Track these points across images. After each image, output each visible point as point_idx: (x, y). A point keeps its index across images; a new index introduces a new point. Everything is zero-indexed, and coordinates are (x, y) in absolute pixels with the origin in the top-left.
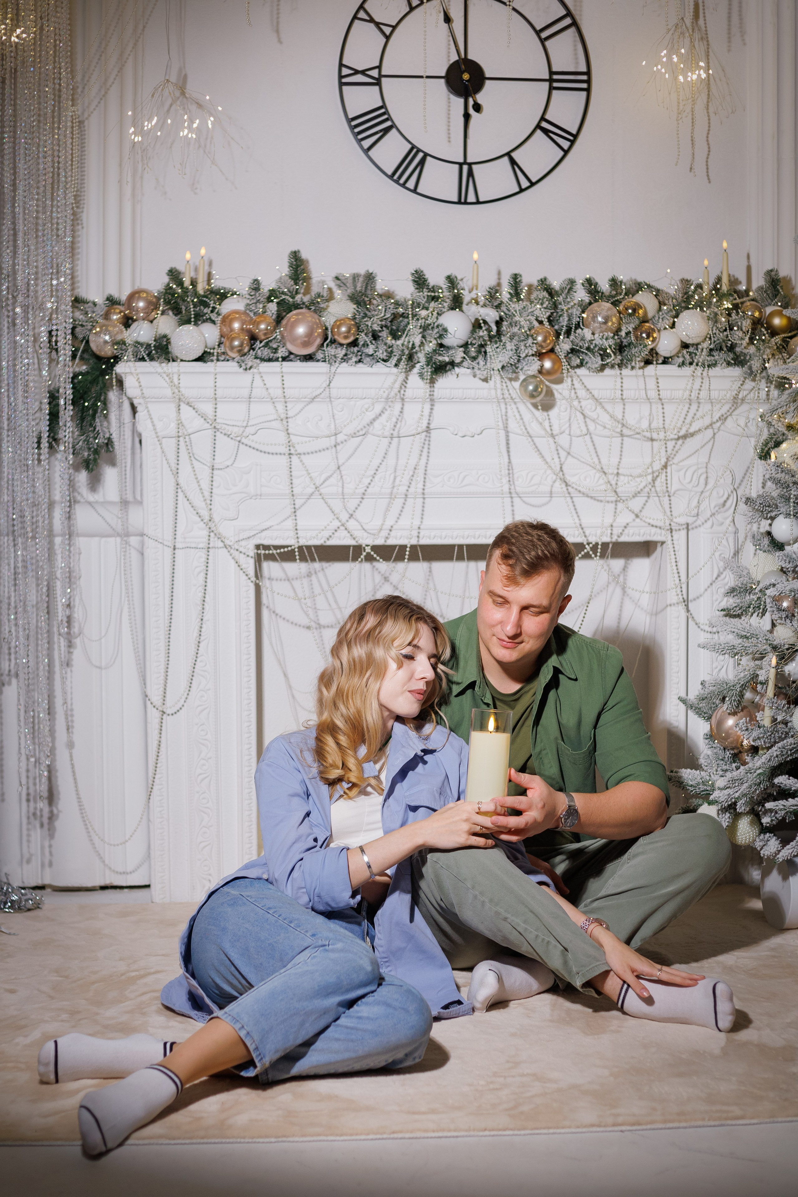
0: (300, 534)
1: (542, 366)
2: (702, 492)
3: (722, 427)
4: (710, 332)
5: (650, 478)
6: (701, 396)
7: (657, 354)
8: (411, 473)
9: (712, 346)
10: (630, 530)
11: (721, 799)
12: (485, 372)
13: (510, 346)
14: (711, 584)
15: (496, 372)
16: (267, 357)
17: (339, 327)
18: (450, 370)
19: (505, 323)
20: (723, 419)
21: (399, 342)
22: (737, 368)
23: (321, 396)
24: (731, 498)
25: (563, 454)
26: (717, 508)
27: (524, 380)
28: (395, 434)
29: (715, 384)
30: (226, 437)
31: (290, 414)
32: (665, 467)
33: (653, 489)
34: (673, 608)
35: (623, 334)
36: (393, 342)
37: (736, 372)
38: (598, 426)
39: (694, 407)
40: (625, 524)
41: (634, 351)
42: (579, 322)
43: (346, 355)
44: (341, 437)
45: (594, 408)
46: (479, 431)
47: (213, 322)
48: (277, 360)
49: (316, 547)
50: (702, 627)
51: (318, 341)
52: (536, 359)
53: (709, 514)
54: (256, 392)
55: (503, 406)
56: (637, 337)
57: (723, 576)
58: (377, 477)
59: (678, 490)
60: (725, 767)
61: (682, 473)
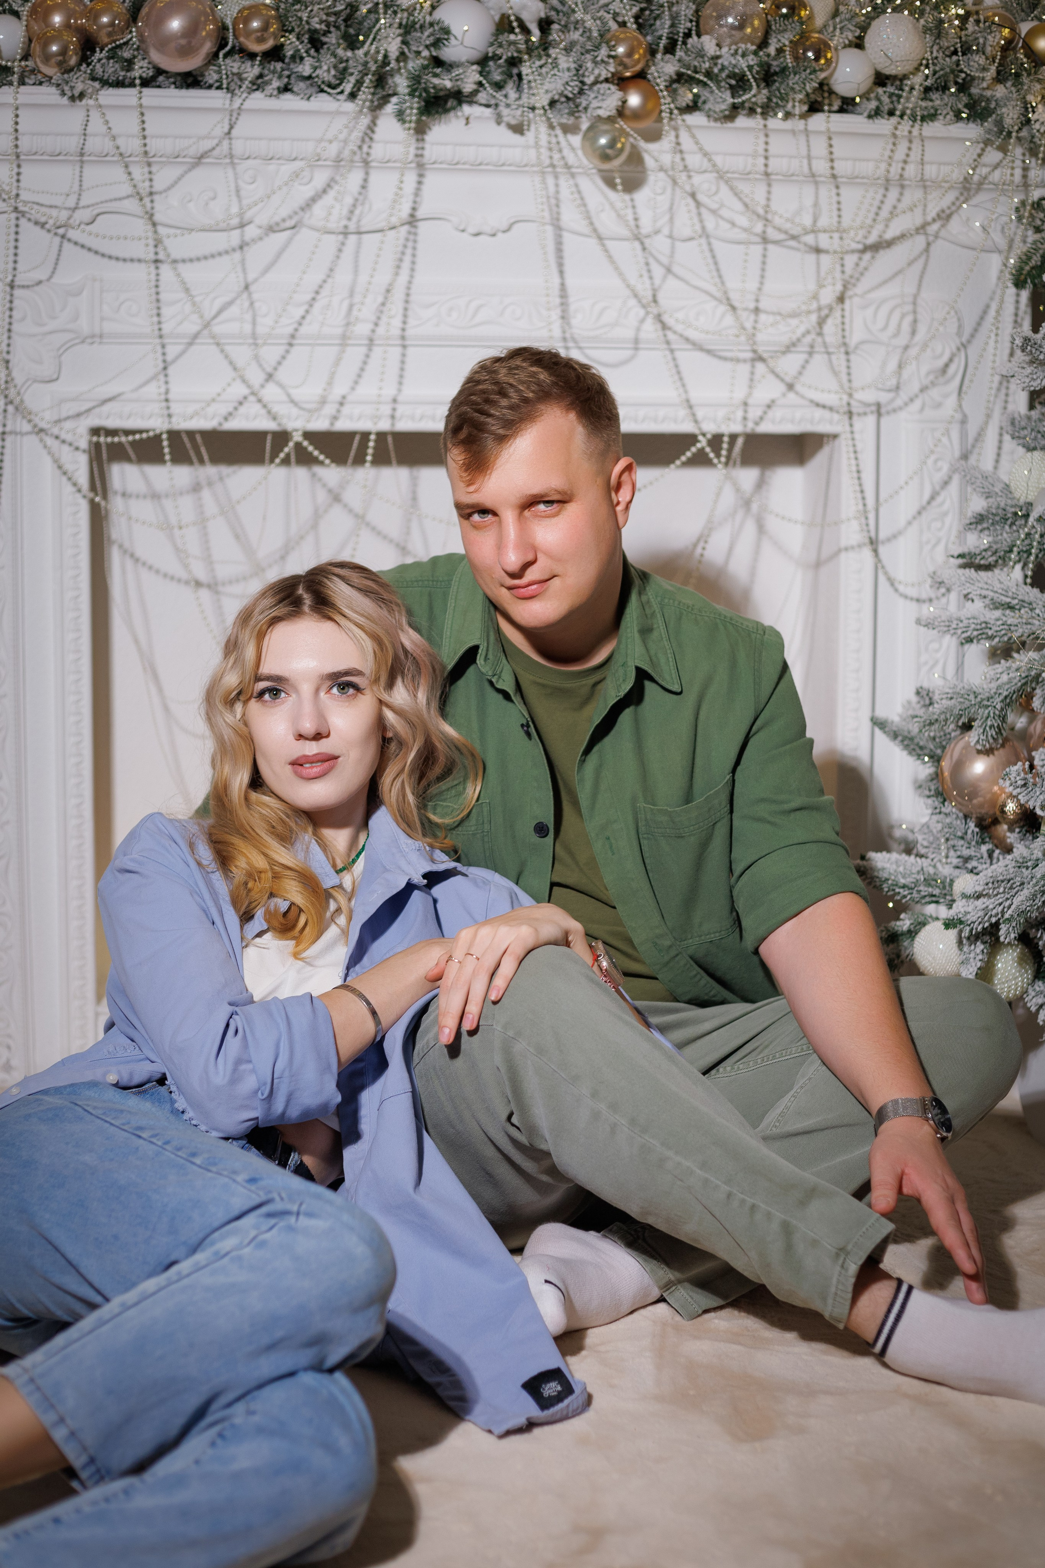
0: (175, 408)
1: (624, 102)
2: (906, 348)
3: (943, 233)
4: (928, 55)
5: (814, 318)
6: (906, 174)
7: (831, 92)
8: (380, 299)
9: (929, 83)
10: (777, 413)
11: (971, 918)
12: (519, 112)
13: (565, 62)
14: (919, 513)
15: (539, 112)
16: (113, 78)
17: (247, 21)
18: (453, 108)
19: (555, 27)
20: (945, 217)
21: (360, 52)
22: (971, 125)
23: (215, 153)
24: (956, 360)
25: (658, 272)
26: (931, 377)
27: (590, 128)
28: (352, 227)
29: (933, 151)
30: (37, 229)
31: (158, 186)
32: (841, 299)
33: (819, 340)
34: (851, 555)
35: (772, 50)
36: (349, 54)
37: (972, 131)
38: (721, 222)
39: (893, 194)
40: (767, 401)
41: (793, 80)
42: (690, 30)
43: (261, 76)
44: (251, 232)
45: (714, 189)
46: (504, 226)
47: (16, 14)
48: (132, 85)
49: (205, 434)
50: (901, 588)
51: (208, 47)
52: (613, 88)
53: (915, 387)
54: (95, 144)
55: (550, 181)
56: (796, 58)
57: (939, 499)
58: (318, 306)
59: (863, 342)
60: (966, 852)
61: (870, 312)
